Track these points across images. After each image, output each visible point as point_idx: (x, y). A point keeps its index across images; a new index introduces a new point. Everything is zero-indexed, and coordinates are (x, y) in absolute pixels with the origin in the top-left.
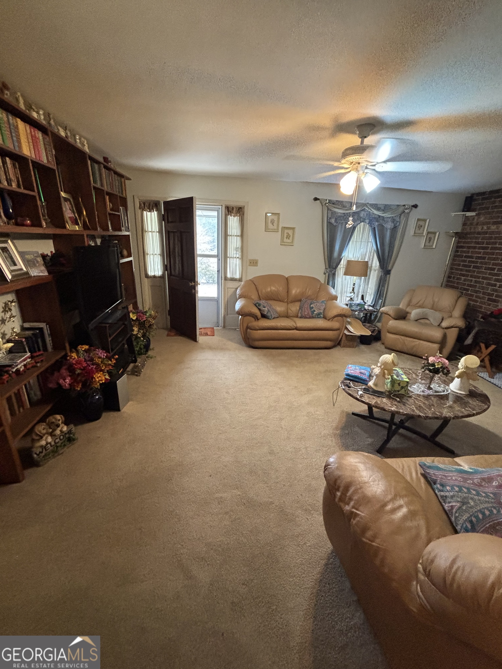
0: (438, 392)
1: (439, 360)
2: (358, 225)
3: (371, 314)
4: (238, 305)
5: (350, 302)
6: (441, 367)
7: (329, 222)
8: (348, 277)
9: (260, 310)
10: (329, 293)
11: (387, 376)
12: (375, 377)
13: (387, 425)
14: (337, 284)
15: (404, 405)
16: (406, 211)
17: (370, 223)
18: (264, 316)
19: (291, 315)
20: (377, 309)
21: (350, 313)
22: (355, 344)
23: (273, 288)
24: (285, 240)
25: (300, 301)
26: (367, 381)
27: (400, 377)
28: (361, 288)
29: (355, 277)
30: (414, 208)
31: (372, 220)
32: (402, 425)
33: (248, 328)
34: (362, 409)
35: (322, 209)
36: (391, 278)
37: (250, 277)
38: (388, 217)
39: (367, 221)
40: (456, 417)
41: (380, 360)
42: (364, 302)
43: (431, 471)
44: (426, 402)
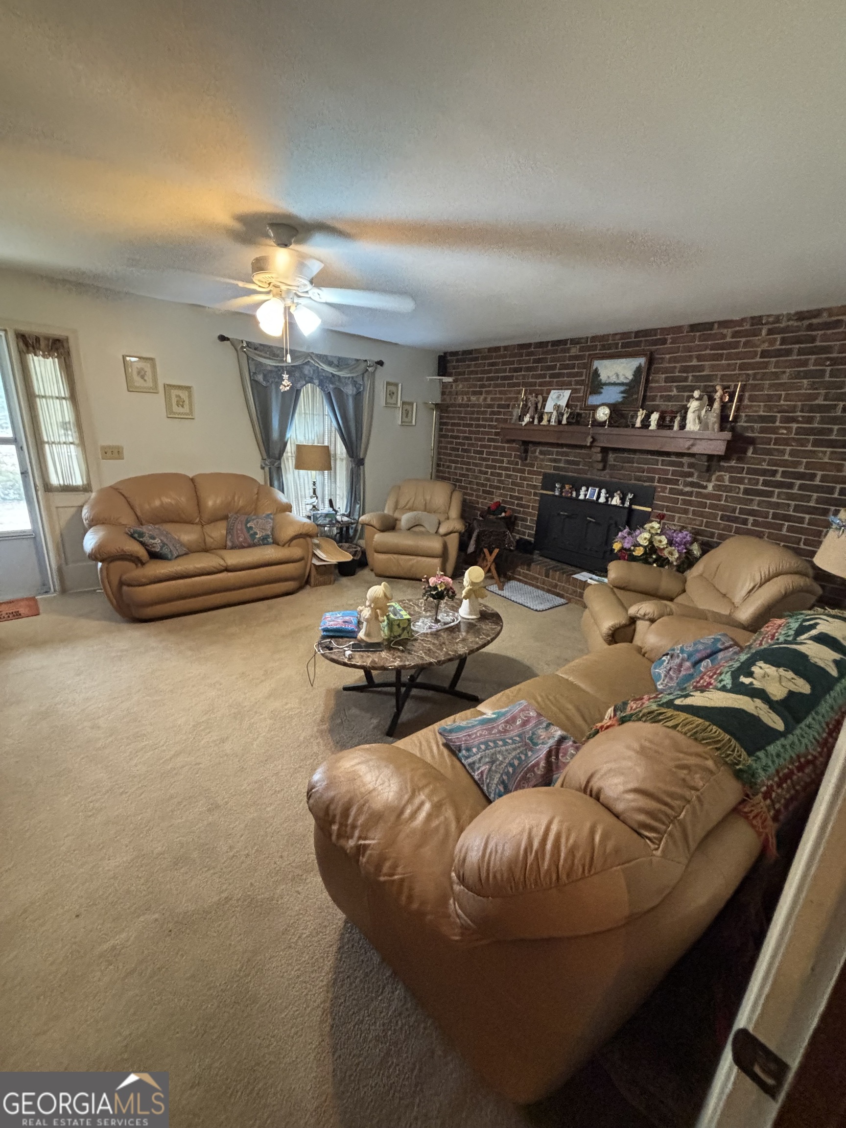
0: (448, 624)
1: (441, 580)
2: (302, 387)
3: (348, 528)
4: (90, 541)
5: (313, 513)
6: (445, 589)
7: (254, 380)
8: (302, 472)
9: (143, 544)
10: (276, 501)
11: (381, 618)
12: (365, 624)
13: (393, 689)
14: (287, 486)
15: (409, 653)
16: (370, 369)
17: (321, 385)
18: (155, 556)
19: (213, 546)
20: (354, 519)
21: (316, 530)
22: (333, 578)
23: (166, 500)
24: (175, 408)
25: (226, 518)
26: (354, 632)
27: (398, 615)
28: (326, 489)
29: (314, 472)
30: (379, 366)
31: (324, 381)
32: (412, 683)
33: (121, 583)
34: (356, 677)
35: (238, 355)
36: (366, 469)
37: (109, 482)
38: (346, 378)
39: (316, 382)
40: (472, 652)
41: (368, 596)
42: (334, 510)
43: (453, 736)
44: (436, 642)
